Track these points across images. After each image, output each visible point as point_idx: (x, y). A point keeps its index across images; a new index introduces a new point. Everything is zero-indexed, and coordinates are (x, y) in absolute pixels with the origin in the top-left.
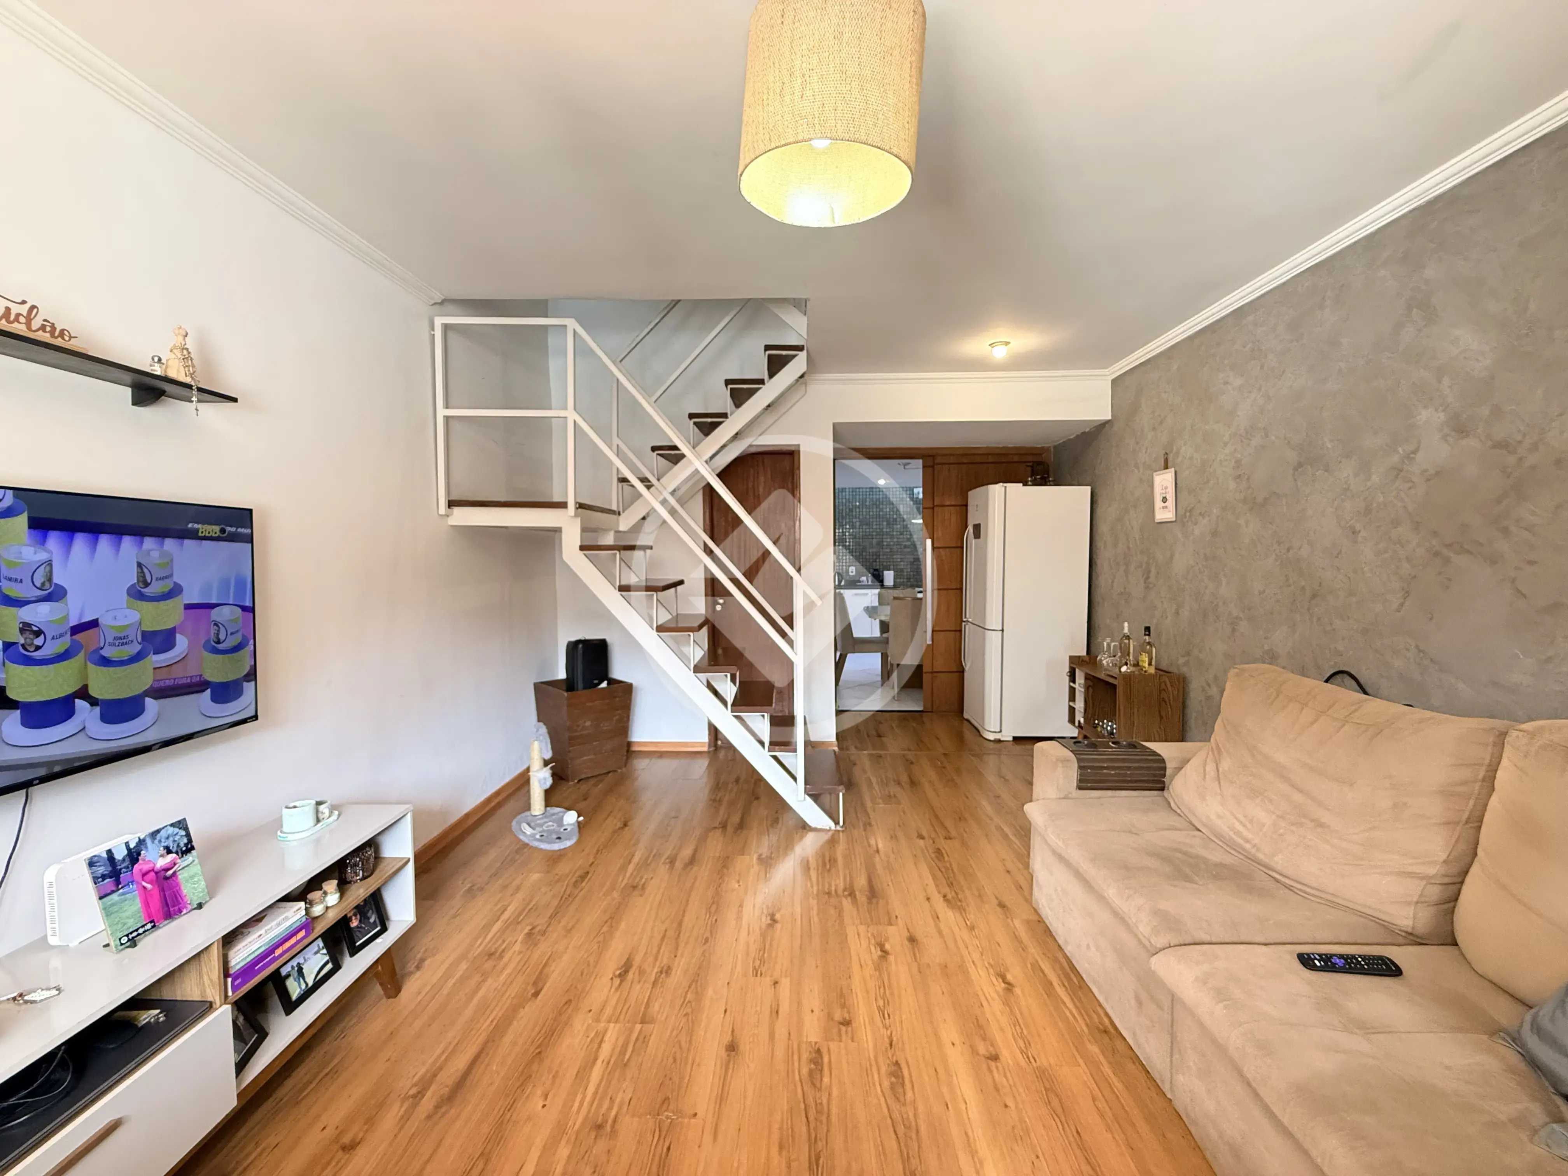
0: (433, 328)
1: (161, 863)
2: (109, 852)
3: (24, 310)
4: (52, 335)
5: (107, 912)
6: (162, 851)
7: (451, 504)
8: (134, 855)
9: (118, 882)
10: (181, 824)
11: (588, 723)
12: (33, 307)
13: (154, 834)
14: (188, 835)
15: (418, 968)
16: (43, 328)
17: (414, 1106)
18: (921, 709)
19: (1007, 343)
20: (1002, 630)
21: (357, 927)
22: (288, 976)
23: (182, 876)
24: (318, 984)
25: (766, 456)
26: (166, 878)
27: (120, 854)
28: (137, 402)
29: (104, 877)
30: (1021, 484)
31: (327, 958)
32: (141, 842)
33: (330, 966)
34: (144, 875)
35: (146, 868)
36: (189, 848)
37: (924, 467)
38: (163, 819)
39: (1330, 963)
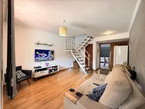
0: (65, 40)
2: (46, 63)
5: (46, 65)
7: (66, 50)
13: (48, 63)
21: (56, 70)
22: (52, 71)
23: (48, 65)
28: (50, 46)
33: (54, 71)
37: (110, 44)
39: (94, 84)
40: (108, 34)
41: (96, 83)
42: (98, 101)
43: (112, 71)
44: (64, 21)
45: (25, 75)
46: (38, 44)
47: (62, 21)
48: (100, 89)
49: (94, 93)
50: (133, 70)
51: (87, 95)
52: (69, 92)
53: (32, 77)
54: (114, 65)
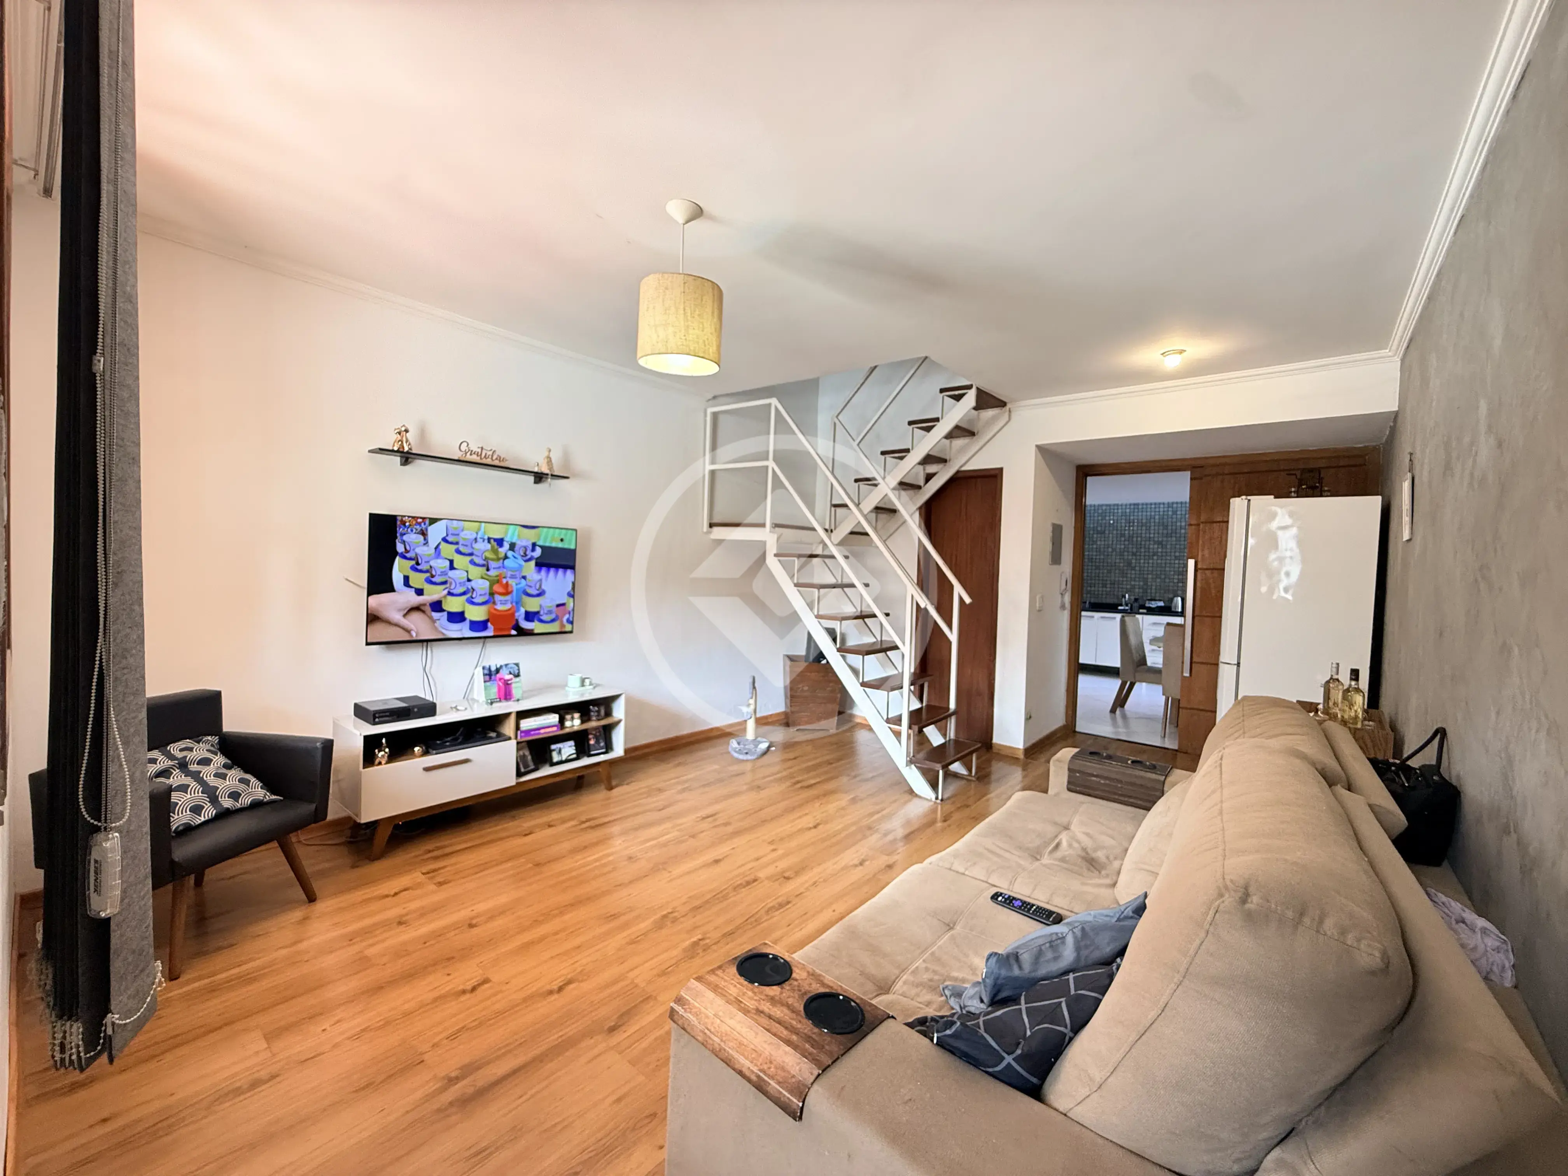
0: (705, 416)
1: (508, 677)
2: (490, 666)
3: (491, 453)
4: (500, 461)
5: (486, 688)
6: (508, 672)
7: (711, 525)
8: (498, 671)
9: (490, 678)
10: (517, 665)
11: (806, 688)
12: (494, 451)
13: (506, 665)
14: (519, 670)
15: (627, 784)
16: (496, 459)
17: (580, 824)
18: (1176, 748)
19: (1181, 352)
20: (1238, 664)
21: (593, 745)
22: (554, 750)
23: (514, 685)
24: (567, 761)
25: (979, 480)
26: (508, 684)
27: (493, 669)
28: (536, 482)
29: (486, 675)
30: (1272, 497)
31: (574, 752)
32: (501, 667)
33: (574, 756)
34: (500, 679)
35: (502, 677)
36: (518, 675)
37: (1191, 479)
38: (511, 661)
39: (1009, 902)
40: (1173, 363)
41: (1021, 890)
42: (1036, 1092)
43: (1207, 763)
44: (697, 213)
45: (257, 791)
46: (407, 458)
47: (677, 210)
48: (1068, 955)
49: (996, 1002)
50: (1428, 757)
51: (922, 1025)
52: (734, 983)
53: (335, 811)
54: (1225, 703)
